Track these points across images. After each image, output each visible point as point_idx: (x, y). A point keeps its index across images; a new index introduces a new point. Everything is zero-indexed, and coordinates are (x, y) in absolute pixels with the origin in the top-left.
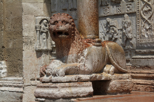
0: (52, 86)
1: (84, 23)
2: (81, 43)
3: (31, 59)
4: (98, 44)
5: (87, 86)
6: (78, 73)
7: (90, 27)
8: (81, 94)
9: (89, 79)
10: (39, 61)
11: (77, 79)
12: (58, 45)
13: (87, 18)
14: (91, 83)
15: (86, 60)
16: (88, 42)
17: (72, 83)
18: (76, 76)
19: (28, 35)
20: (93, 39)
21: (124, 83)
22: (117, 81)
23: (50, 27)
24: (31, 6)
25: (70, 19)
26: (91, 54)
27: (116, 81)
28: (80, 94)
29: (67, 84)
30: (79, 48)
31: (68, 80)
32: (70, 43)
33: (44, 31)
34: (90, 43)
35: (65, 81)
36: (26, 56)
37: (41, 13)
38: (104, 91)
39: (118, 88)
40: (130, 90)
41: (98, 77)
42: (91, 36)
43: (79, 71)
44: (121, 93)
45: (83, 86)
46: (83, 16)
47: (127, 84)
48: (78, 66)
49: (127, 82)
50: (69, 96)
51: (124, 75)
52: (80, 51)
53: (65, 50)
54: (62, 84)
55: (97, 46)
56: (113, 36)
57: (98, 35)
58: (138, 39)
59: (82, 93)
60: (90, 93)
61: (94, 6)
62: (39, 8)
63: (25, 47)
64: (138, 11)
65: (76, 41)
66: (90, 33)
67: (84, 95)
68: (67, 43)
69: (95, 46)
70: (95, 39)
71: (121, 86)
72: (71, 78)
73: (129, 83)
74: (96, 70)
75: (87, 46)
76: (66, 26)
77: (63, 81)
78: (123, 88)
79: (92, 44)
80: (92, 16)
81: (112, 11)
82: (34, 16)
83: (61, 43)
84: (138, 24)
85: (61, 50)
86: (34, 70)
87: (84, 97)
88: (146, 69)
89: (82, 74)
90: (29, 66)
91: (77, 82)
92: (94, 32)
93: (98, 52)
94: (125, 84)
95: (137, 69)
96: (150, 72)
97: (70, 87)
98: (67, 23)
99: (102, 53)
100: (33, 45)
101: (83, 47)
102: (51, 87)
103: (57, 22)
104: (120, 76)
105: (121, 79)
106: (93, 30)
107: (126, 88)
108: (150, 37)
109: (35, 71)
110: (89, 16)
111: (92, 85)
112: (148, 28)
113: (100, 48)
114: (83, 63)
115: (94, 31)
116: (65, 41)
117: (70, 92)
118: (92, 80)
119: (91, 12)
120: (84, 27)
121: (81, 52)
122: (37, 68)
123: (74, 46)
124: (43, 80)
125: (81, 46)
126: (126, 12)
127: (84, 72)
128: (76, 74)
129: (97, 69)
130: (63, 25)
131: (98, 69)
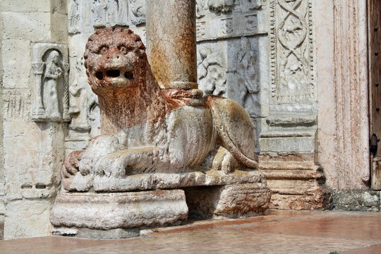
0: (96, 199)
1: (165, 51)
2: (159, 98)
3: (23, 140)
4: (196, 101)
5: (174, 200)
6: (153, 170)
7: (178, 61)
8: (162, 218)
9: (178, 182)
10: (40, 144)
11: (152, 183)
12: (105, 102)
13: (172, 40)
14: (182, 193)
15: (173, 139)
16: (175, 98)
17: (141, 193)
18: (151, 177)
19: (14, 84)
20: (186, 89)
21: (252, 191)
22: (238, 187)
23: (89, 59)
24: (22, 19)
25: (136, 41)
26: (183, 125)
27: (235, 186)
28: (159, 217)
29: (131, 195)
30: (155, 109)
31: (133, 187)
32: (134, 98)
33: (52, 76)
34: (178, 98)
35: (127, 188)
36: (11, 133)
37: (45, 35)
38: (208, 210)
39: (239, 204)
40: (265, 206)
41: (196, 178)
42: (180, 82)
43: (157, 163)
44: (244, 213)
45: (167, 200)
46: (161, 36)
47: (258, 194)
48: (154, 152)
49: (259, 188)
50: (136, 222)
51: (252, 173)
52: (158, 117)
53: (124, 115)
54: (121, 194)
55: (195, 106)
56: (214, 88)
57: (195, 81)
58: (273, 94)
59: (165, 216)
60: (181, 215)
61: (187, 13)
62: (40, 23)
63: (10, 112)
64: (272, 31)
65: (150, 94)
66: (178, 76)
67: (168, 220)
68: (127, 98)
69: (190, 105)
70: (190, 91)
71: (246, 200)
72: (140, 180)
73: (263, 190)
74: (191, 163)
75: (173, 106)
76: (127, 58)
77: (122, 188)
78: (249, 203)
79: (185, 101)
80: (183, 36)
81: (211, 30)
82: (28, 42)
83: (115, 97)
84: (273, 60)
85: (114, 114)
86: (29, 164)
87: (168, 224)
88: (291, 159)
89: (162, 172)
90: (19, 155)
91: (152, 189)
92: (188, 73)
93: (196, 120)
94: (254, 194)
95: (271, 161)
96: (301, 167)
97: (137, 201)
98: (130, 49)
99: (205, 123)
100: (27, 109)
101: (164, 108)
102: (93, 203)
103: (106, 46)
104: (244, 175)
105: (245, 182)
106: (185, 69)
107: (255, 204)
108: (299, 88)
109: (32, 167)
110: (175, 35)
111: (184, 198)
112: (295, 68)
113: (200, 111)
114: (165, 146)
115: (187, 70)
116: (125, 94)
117: (137, 213)
118: (183, 185)
119: (181, 28)
120: (165, 61)
121: (160, 119)
122: (36, 160)
123: (145, 104)
124: (72, 187)
125: (161, 105)
126: (245, 31)
127: (168, 168)
128: (148, 172)
129: (194, 160)
130: (120, 55)
131: (196, 159)
